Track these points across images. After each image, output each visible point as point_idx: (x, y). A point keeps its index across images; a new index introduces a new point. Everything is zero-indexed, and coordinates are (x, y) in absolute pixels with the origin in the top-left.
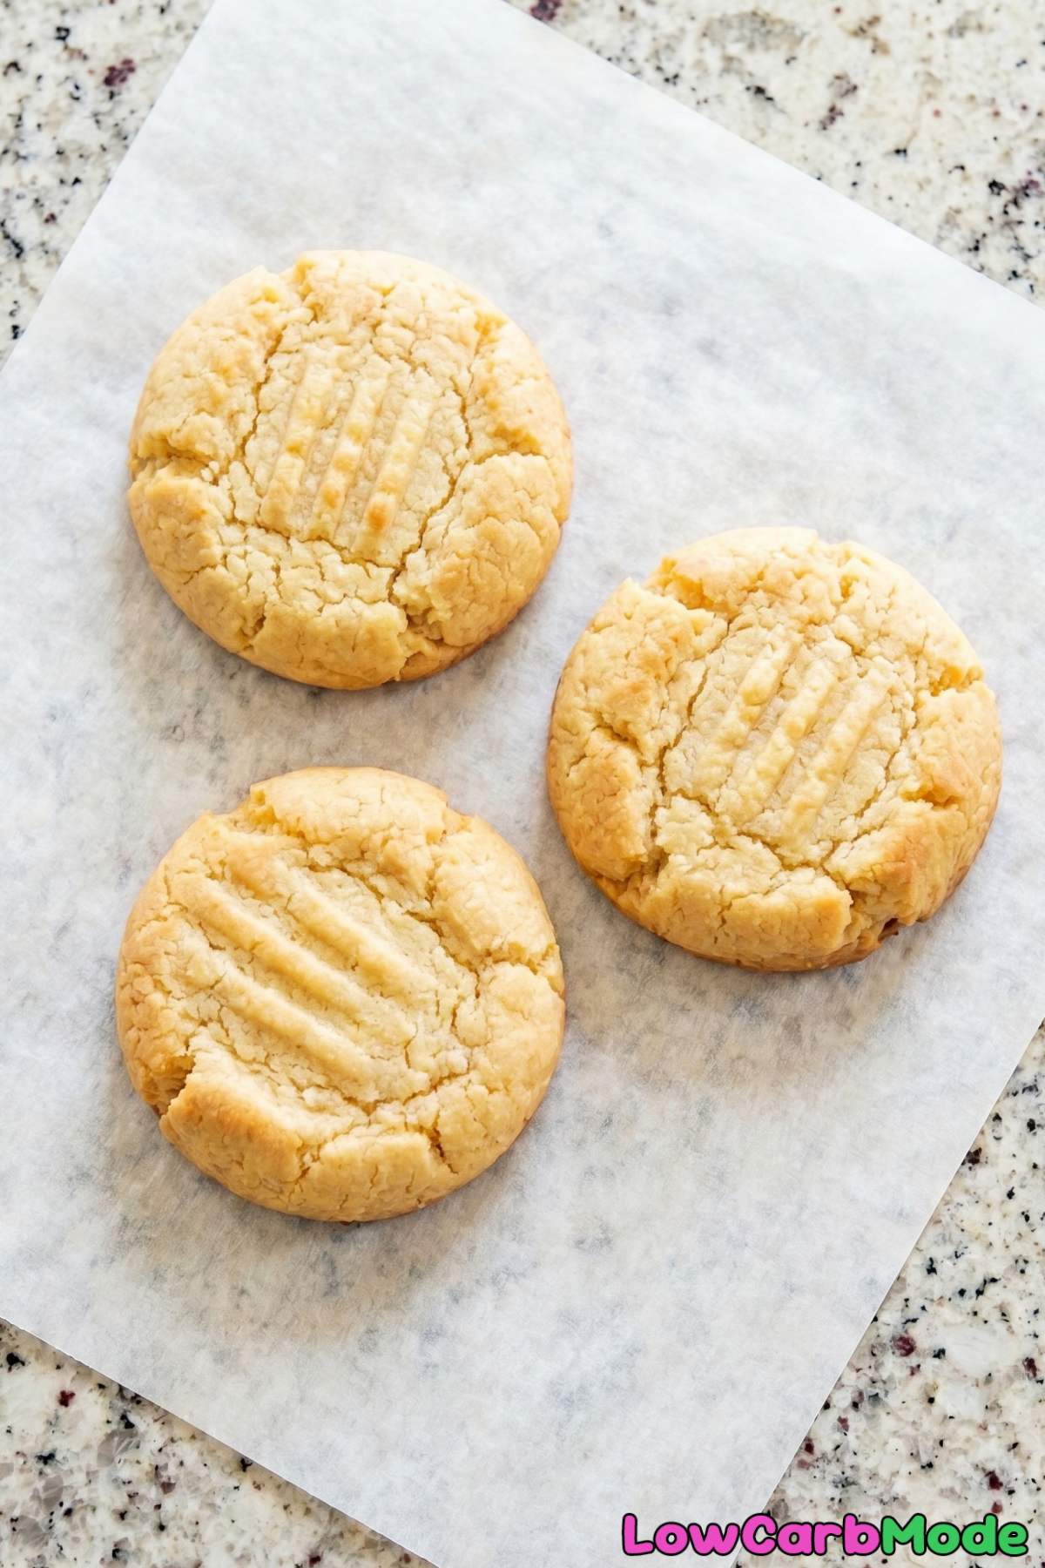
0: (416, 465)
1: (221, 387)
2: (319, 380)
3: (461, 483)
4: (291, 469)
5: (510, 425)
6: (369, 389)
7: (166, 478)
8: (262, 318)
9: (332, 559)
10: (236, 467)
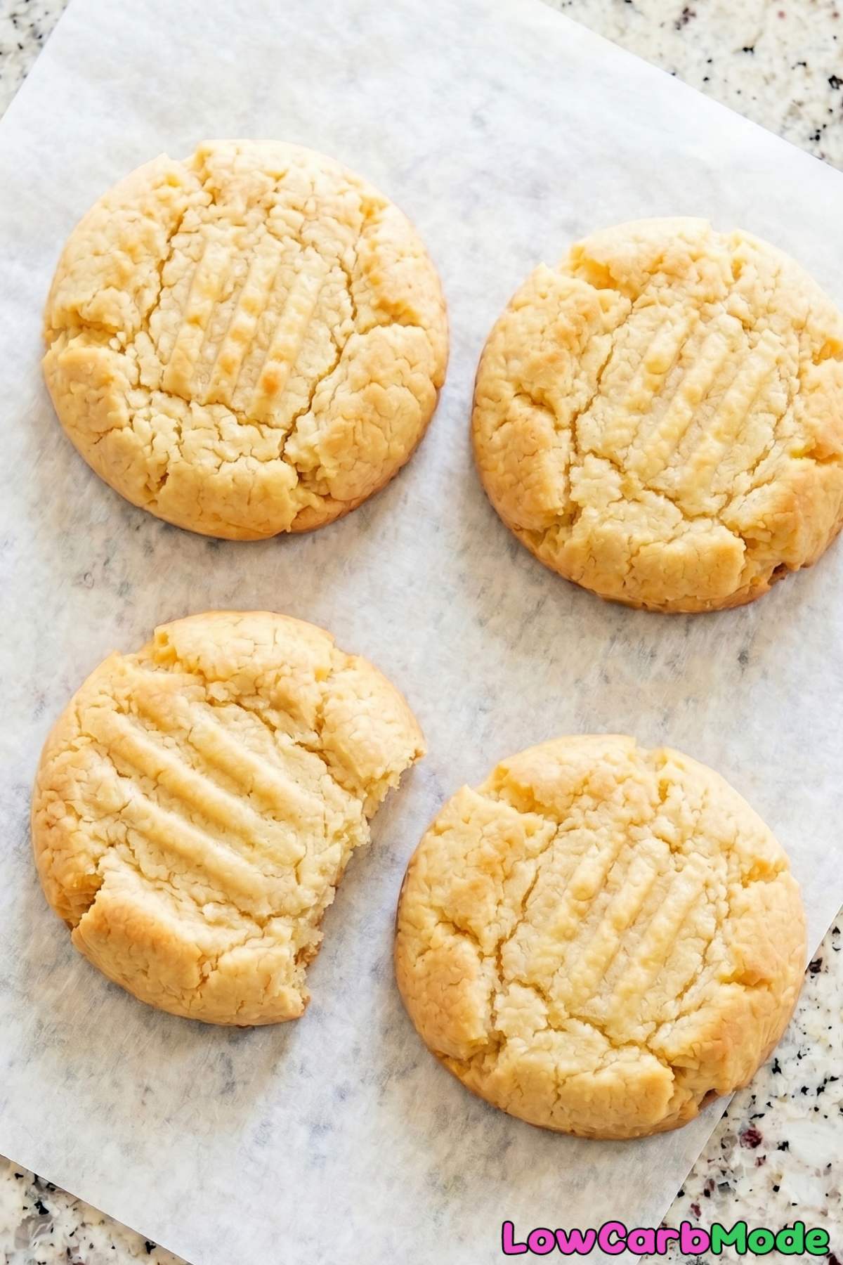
0: (306, 336)
1: (127, 264)
2: (217, 257)
3: (346, 352)
4: (192, 339)
5: (392, 299)
6: (262, 266)
7: (77, 347)
8: (165, 201)
9: (229, 422)
10: (141, 338)
